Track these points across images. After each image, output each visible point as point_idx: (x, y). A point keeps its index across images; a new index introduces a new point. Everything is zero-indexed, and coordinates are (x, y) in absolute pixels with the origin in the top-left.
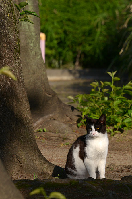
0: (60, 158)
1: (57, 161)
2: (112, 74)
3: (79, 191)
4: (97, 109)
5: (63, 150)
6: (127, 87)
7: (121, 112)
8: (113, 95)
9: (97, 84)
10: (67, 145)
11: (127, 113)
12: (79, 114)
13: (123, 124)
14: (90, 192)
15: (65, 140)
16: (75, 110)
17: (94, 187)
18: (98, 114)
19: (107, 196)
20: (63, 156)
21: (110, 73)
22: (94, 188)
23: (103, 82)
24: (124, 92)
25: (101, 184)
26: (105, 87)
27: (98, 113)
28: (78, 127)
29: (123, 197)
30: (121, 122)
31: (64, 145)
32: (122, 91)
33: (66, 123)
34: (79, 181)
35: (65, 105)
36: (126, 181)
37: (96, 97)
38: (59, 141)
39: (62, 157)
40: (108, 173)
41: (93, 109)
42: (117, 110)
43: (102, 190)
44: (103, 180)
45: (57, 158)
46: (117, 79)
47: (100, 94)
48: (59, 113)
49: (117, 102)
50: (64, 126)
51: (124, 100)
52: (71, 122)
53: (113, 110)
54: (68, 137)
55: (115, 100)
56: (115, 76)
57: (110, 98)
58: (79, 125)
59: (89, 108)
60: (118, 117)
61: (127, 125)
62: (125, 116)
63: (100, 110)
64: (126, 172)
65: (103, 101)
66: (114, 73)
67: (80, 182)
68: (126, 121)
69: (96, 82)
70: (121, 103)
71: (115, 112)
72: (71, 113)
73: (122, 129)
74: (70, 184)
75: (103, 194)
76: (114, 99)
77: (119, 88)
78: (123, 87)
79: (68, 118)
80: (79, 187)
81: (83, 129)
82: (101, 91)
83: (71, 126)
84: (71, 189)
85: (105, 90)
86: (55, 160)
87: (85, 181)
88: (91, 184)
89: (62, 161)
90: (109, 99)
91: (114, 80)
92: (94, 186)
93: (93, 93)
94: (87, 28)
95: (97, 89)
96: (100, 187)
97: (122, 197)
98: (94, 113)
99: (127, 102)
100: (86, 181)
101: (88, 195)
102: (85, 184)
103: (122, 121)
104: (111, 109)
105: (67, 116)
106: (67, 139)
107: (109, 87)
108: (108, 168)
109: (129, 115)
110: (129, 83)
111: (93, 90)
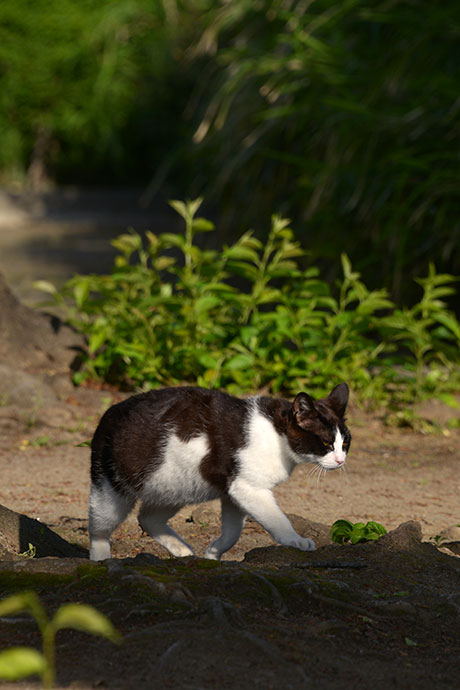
0: (23, 488)
1: (15, 499)
2: (188, 210)
3: (109, 599)
4: (140, 324)
5: (31, 461)
6: (237, 251)
7: (217, 337)
8: (191, 280)
9: (135, 240)
10: (41, 445)
11: (238, 340)
12: (78, 340)
13: (226, 375)
14: (147, 601)
15: (33, 429)
16: (65, 330)
17: (161, 585)
18: (141, 342)
19: (206, 615)
20: (34, 481)
21: (178, 206)
22: (158, 588)
23: (157, 233)
24: (226, 268)
25: (182, 577)
26: (163, 252)
27: (143, 338)
28: (76, 385)
29: (256, 616)
30: (217, 366)
31: (30, 444)
32: (221, 264)
33: (34, 370)
34: (106, 566)
35: (29, 311)
36: (260, 566)
37: (130, 284)
38: (12, 432)
39: (32, 486)
40: (191, 537)
41: (124, 325)
42: (205, 328)
43: (186, 594)
44: (186, 562)
45: (13, 490)
46: (205, 225)
47: (144, 275)
48: (10, 339)
49: (205, 302)
50: (28, 382)
51: (228, 296)
52: (51, 368)
53: (192, 328)
54: (44, 419)
55: (199, 296)
56: (197, 215)
57: (179, 286)
58: (78, 377)
59: (110, 323)
60: (209, 351)
61: (238, 377)
62: (233, 349)
63: (151, 330)
64: (252, 532)
65: (156, 300)
66: (194, 207)
67: (110, 568)
68: (235, 364)
69: (129, 234)
70: (218, 307)
71: (198, 336)
72: (51, 337)
73: (222, 390)
74: (79, 576)
75: (192, 610)
76: (194, 291)
77: (209, 255)
78: (221, 251)
79: (41, 356)
80: (111, 587)
81: (91, 392)
82: (150, 265)
83: (50, 381)
84: (81, 593)
85: (163, 262)
86: (10, 496)
87: (126, 564)
88: (149, 575)
89: (32, 499)
90: (175, 292)
91: (194, 229)
92: (159, 581)
93: (122, 270)
94: (65, 53)
95: (134, 259)
96: (180, 584)
97: (253, 618)
98: (129, 340)
99: (237, 303)
100: (132, 564)
101: (143, 612)
102: (130, 576)
103: (223, 364)
104: (185, 325)
105: (38, 348)
106: (39, 424)
107: (177, 253)
108: (192, 521)
109: (243, 344)
110: (245, 239)
111: (120, 262)
